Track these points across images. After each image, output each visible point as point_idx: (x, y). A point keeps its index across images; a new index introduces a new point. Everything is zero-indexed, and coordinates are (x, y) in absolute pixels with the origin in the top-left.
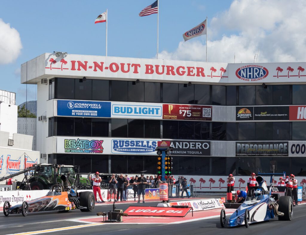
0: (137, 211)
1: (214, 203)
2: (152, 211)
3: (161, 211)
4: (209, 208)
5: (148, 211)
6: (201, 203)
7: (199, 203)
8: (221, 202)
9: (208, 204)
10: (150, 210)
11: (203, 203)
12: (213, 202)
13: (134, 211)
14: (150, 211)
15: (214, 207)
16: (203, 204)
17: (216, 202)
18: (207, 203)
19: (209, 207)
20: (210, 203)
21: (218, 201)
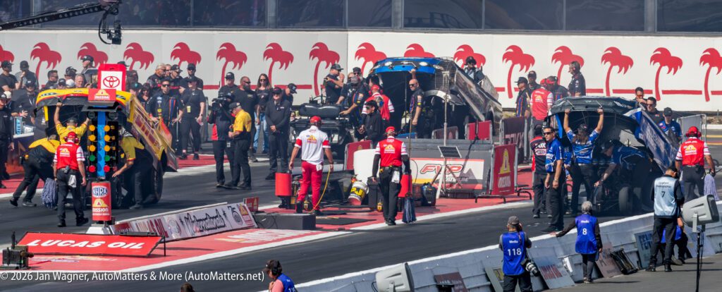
0: (44, 244)
1: (223, 217)
2: (78, 245)
3: (96, 244)
4: (208, 230)
5: (68, 243)
6: (188, 219)
7: (183, 220)
8: (245, 212)
9: (206, 219)
10: (73, 242)
11: (193, 219)
12: (221, 214)
13: (40, 243)
14: (72, 244)
15: (224, 226)
16: (193, 222)
17: (229, 212)
18: (205, 217)
19: (208, 227)
20: (213, 218)
21: (237, 210)
